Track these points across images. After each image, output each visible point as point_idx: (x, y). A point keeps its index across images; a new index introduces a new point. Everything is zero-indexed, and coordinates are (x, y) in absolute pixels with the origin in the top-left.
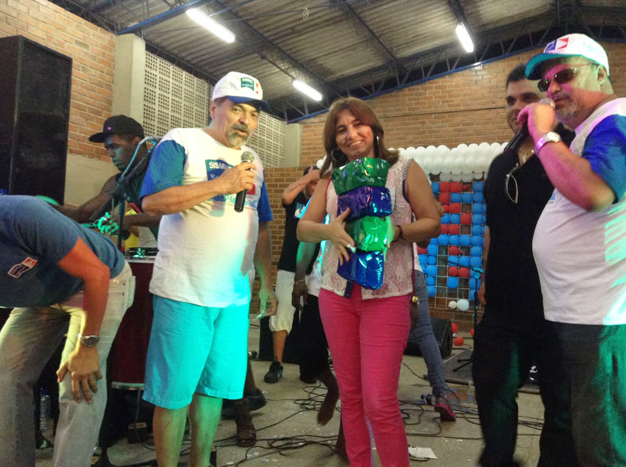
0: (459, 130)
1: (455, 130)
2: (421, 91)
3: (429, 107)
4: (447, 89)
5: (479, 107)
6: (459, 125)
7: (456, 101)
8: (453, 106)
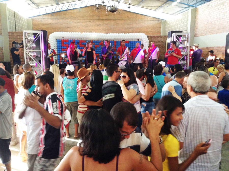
0: (76, 24)
1: (75, 24)
2: (66, 13)
3: (69, 17)
4: (73, 13)
5: (80, 18)
6: (76, 22)
7: (75, 16)
8: (75, 18)
